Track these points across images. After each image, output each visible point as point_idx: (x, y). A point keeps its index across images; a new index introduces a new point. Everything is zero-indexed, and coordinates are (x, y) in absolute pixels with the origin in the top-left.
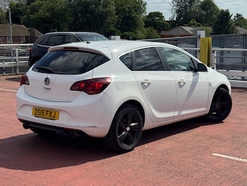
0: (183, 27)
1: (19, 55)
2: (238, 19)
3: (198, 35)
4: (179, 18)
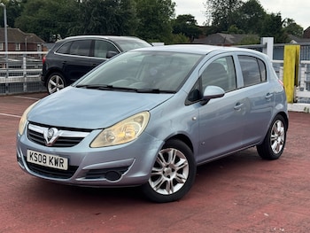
1: (28, 68)
2: (290, 26)
3: (264, 43)
4: (215, 22)
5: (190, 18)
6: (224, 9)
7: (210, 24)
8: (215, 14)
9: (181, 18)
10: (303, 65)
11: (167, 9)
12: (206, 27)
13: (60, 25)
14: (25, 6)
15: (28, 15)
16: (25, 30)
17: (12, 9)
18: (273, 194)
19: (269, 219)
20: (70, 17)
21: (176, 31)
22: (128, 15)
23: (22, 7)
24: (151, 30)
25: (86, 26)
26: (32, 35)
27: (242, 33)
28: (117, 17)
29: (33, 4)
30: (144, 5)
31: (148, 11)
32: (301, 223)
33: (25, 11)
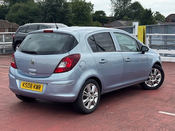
2: (157, 16)
3: (134, 25)
4: (116, 14)
5: (102, 12)
6: (121, 7)
7: (113, 16)
8: (116, 10)
9: (97, 12)
10: (147, 36)
11: (89, 8)
12: (111, 17)
13: (30, 18)
14: (11, 8)
15: (13, 13)
16: (11, 21)
17: (4, 10)
20: (35, 13)
21: (94, 20)
22: (67, 12)
23: (9, 8)
24: (81, 19)
25: (45, 18)
26: (15, 24)
27: (130, 20)
28: (62, 13)
29: (15, 7)
30: (77, 6)
31: (79, 9)
33: (11, 10)
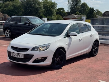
0: (73, 15)
2: (97, 12)
3: (82, 18)
4: (71, 10)
8: (71, 8)
11: (54, 6)
12: (68, 12)
18: (69, 69)
19: (64, 77)
21: (57, 14)
22: (40, 8)
24: (48, 13)
27: (80, 14)
28: (36, 9)
31: (47, 6)
32: (74, 78)
